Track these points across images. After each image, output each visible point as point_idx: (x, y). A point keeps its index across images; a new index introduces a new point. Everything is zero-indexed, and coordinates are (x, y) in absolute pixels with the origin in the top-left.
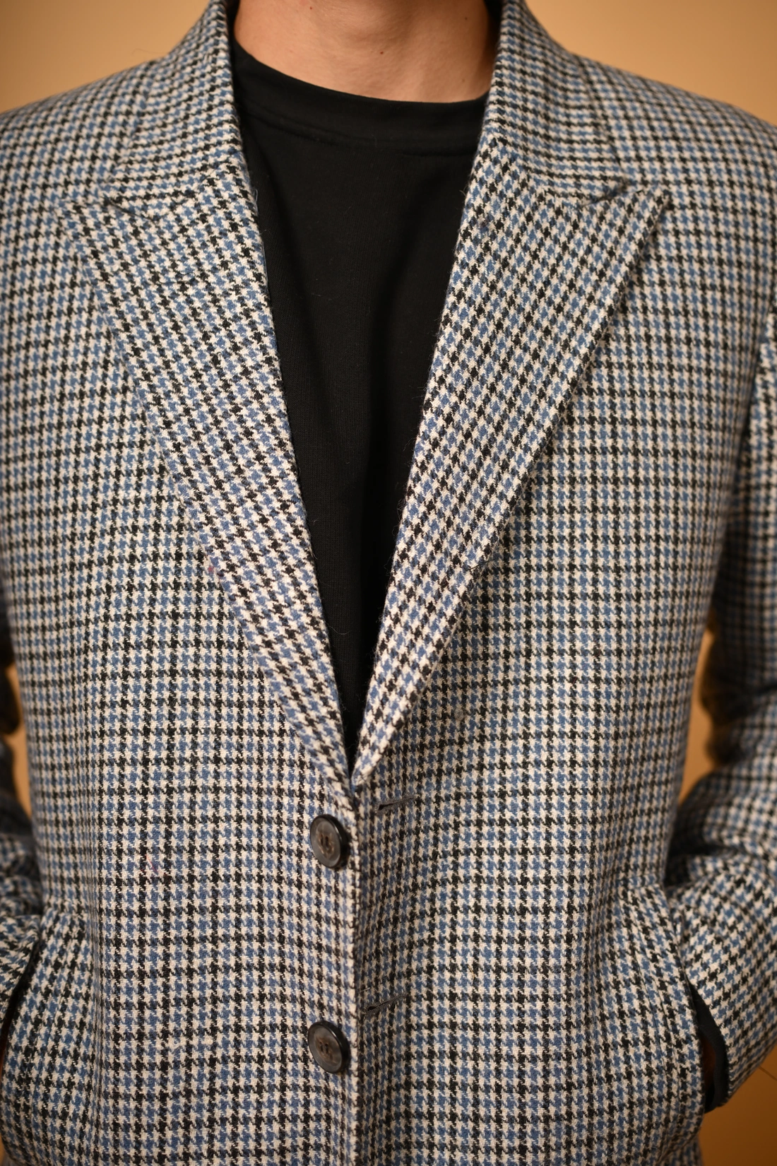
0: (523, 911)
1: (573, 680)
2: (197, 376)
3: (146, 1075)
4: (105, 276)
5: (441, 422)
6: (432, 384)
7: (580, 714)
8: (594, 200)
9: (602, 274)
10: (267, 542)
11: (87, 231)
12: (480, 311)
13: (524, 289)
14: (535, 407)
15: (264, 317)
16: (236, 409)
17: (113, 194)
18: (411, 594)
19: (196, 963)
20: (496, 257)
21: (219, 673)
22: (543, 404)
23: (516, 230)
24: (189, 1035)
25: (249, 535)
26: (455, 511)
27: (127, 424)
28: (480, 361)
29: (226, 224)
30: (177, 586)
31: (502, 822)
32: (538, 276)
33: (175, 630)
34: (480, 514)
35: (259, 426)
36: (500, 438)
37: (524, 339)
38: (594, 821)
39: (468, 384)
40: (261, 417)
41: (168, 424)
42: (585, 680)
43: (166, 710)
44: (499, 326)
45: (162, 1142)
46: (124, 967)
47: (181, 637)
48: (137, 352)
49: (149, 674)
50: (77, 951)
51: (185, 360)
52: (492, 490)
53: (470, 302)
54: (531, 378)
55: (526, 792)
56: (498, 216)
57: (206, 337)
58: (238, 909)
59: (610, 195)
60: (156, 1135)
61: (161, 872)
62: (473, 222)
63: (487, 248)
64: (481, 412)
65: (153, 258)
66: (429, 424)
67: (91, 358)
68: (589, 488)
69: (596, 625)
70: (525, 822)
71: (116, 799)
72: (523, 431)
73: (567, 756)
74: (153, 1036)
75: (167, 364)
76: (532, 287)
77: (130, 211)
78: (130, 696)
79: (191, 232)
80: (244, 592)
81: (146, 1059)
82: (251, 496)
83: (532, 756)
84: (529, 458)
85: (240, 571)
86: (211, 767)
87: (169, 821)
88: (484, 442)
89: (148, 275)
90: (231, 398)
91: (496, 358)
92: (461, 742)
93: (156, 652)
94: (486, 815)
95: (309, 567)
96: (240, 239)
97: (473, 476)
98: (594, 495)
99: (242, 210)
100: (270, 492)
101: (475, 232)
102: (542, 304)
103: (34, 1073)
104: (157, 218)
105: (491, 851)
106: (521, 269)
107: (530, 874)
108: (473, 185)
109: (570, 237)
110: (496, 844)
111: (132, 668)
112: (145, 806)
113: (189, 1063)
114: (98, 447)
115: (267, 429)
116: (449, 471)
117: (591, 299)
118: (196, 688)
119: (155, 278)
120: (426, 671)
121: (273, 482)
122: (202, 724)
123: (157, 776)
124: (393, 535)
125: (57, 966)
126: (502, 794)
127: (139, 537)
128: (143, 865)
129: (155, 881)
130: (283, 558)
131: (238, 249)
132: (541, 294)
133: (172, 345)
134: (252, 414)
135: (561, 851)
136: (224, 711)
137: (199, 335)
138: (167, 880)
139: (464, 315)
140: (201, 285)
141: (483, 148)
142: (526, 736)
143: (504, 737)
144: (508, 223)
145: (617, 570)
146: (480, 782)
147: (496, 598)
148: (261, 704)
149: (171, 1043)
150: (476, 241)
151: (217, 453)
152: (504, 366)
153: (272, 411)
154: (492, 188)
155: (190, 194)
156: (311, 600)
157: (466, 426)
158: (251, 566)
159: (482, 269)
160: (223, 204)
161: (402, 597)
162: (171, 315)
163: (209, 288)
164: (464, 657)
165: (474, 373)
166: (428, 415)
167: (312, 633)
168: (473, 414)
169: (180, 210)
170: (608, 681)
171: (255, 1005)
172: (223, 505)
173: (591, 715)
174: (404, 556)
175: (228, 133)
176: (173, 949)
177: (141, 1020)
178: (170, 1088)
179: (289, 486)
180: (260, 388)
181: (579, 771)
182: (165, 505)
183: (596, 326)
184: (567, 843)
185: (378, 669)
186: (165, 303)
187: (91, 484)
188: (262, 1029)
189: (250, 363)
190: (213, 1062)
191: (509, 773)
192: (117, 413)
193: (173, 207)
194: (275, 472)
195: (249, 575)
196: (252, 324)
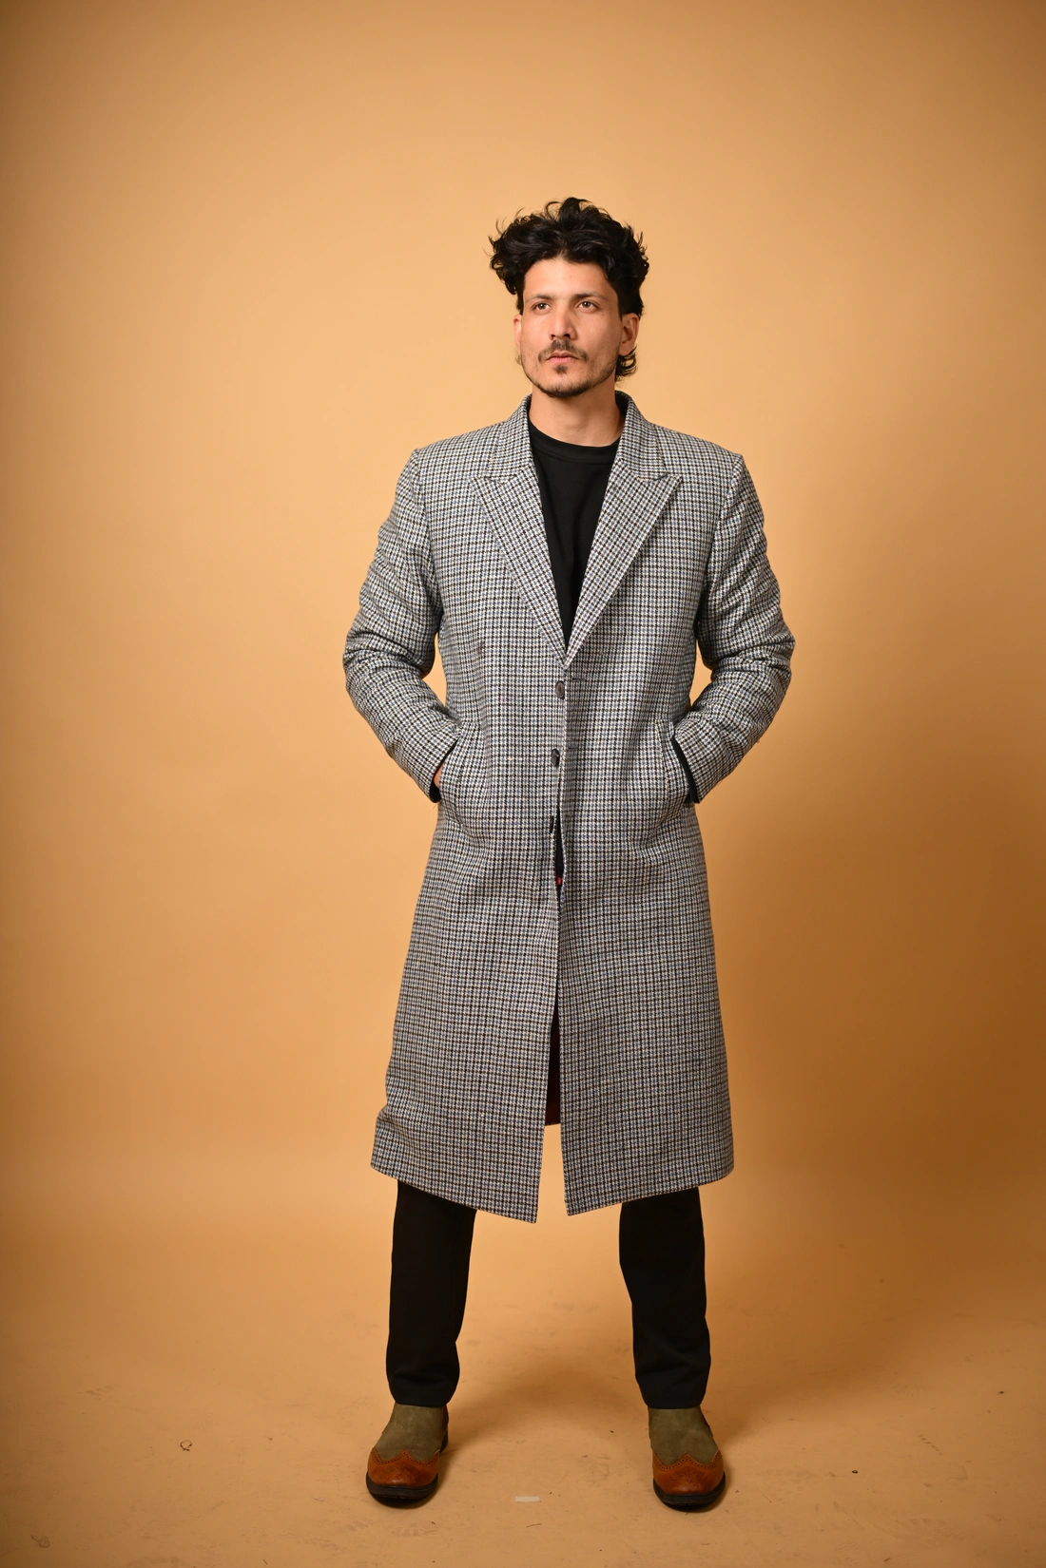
1: (639, 644)
2: (518, 537)
3: (501, 768)
4: (486, 503)
5: (597, 554)
6: (594, 542)
7: (641, 655)
8: (654, 480)
9: (656, 505)
10: (542, 593)
11: (479, 487)
12: (612, 517)
13: (628, 510)
14: (630, 550)
15: (541, 518)
16: (532, 549)
17: (488, 475)
18: (585, 609)
19: (517, 733)
20: (618, 499)
21: (525, 637)
22: (633, 549)
23: (626, 490)
24: (515, 756)
25: (536, 590)
26: (601, 583)
27: (492, 554)
28: (611, 534)
29: (528, 486)
30: (510, 608)
31: (613, 691)
32: (633, 505)
33: (509, 622)
34: (609, 584)
35: (539, 554)
36: (617, 560)
37: (627, 527)
38: (643, 692)
39: (607, 542)
40: (540, 551)
41: (508, 553)
42: (643, 644)
43: (506, 649)
44: (618, 522)
45: (506, 791)
46: (494, 733)
47: (511, 625)
48: (497, 529)
49: (501, 637)
50: (479, 734)
51: (513, 532)
52: (614, 577)
53: (609, 514)
54: (629, 540)
55: (621, 681)
56: (620, 485)
57: (521, 524)
58: (530, 716)
59: (660, 478)
60: (504, 788)
61: (505, 702)
62: (611, 487)
63: (615, 496)
64: (611, 551)
65: (502, 497)
66: (593, 555)
67: (480, 530)
68: (647, 579)
70: (620, 691)
71: (490, 679)
72: (626, 557)
73: (636, 669)
74: (503, 756)
75: (508, 533)
76: (631, 509)
77: (494, 481)
78: (494, 644)
79: (516, 489)
80: (534, 609)
81: (501, 763)
82: (537, 577)
83: (624, 669)
84: (627, 567)
85: (533, 602)
86: (520, 668)
87: (508, 685)
88: (612, 561)
89: (501, 503)
90: (530, 545)
91: (617, 533)
92: (601, 663)
93: (503, 630)
94: (607, 689)
95: (556, 601)
96: (533, 491)
97: (608, 572)
98: (649, 581)
99: (533, 481)
100: (543, 576)
101: (611, 490)
102: (634, 515)
103: (464, 774)
104: (504, 484)
105: (608, 701)
106: (627, 503)
107: (622, 708)
108: (612, 474)
109: (645, 492)
110: (610, 698)
111: (495, 635)
112: (500, 680)
113: (515, 766)
114: (482, 561)
115: (542, 555)
116: (599, 570)
117: (651, 514)
118: (517, 642)
119: (503, 504)
120: (589, 633)
121: (544, 573)
122: (518, 654)
123: (504, 671)
124: (580, 590)
125: (472, 739)
126: (613, 682)
127: (497, 591)
128: (499, 699)
129: (503, 705)
130: (547, 597)
131: (532, 495)
132: (634, 512)
133: (509, 526)
134: (537, 550)
135: (631, 700)
136: (526, 650)
137: (518, 523)
138: (508, 705)
140: (519, 507)
141: (616, 461)
142: (622, 662)
143: (615, 663)
144: (623, 487)
146: (606, 677)
147: (615, 615)
148: (539, 647)
149: (509, 758)
150: (612, 494)
151: (525, 563)
152: (620, 536)
153: (544, 549)
154: (618, 476)
155: (515, 475)
156: (556, 611)
157: (605, 555)
158: (537, 600)
159: (613, 503)
160: (527, 479)
161: (582, 610)
162: (509, 517)
163: (522, 508)
164: (604, 634)
165: (609, 538)
166: (593, 552)
167: (557, 622)
168: (608, 552)
169: (512, 481)
170: (651, 645)
171: (535, 748)
172: (527, 580)
173: (645, 656)
174: (583, 597)
175: (528, 454)
176: (510, 727)
177: (499, 750)
178: (509, 773)
179: (549, 574)
180: (540, 541)
181: (639, 674)
182: (506, 581)
183: (653, 523)
184: (634, 698)
185: (573, 633)
186: (507, 512)
187: (479, 573)
188: (537, 756)
189: (536, 533)
190: (522, 766)
191: (616, 675)
192: (489, 549)
193: (509, 480)
194: (545, 570)
195: (536, 603)
196: (537, 520)
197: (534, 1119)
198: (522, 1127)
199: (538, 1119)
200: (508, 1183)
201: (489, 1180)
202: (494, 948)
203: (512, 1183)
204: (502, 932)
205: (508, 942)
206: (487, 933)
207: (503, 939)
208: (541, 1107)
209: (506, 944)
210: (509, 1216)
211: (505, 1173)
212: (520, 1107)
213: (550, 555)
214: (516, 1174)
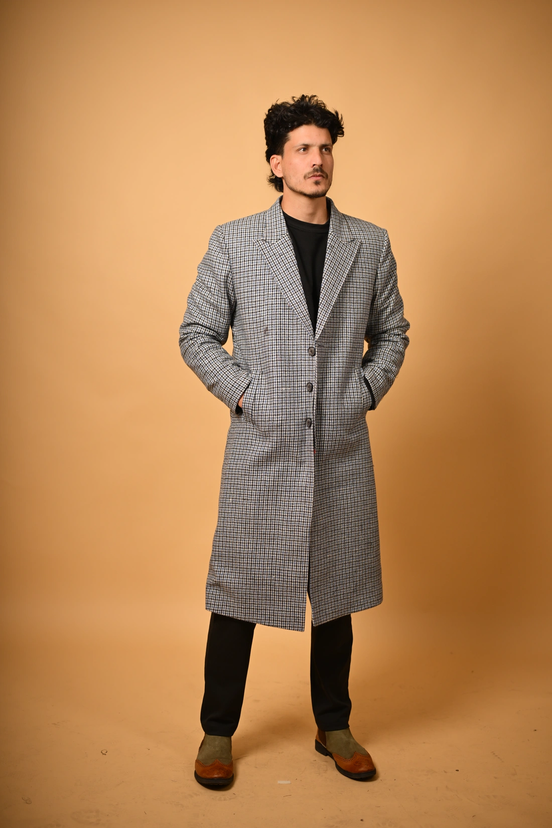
0: (339, 367)
1: (347, 328)
2: (284, 272)
3: (279, 394)
4: (265, 254)
5: (326, 281)
6: (324, 274)
7: (348, 333)
8: (349, 242)
9: (351, 255)
10: (299, 301)
11: (260, 245)
13: (338, 258)
14: (341, 278)
15: (295, 261)
16: (292, 278)
17: (265, 239)
18: (323, 309)
19: (287, 375)
21: (290, 325)
22: (343, 278)
23: (336, 247)
24: (286, 387)
25: (296, 299)
26: (329, 295)
27: (270, 280)
28: (332, 270)
29: (287, 245)
30: (281, 309)
32: (341, 255)
33: (280, 317)
34: (333, 296)
35: (296, 281)
36: (336, 283)
37: (339, 266)
39: (330, 274)
41: (279, 280)
42: (349, 328)
43: (280, 331)
44: (335, 264)
46: (274, 376)
47: (281, 318)
48: (272, 267)
49: (276, 324)
50: (262, 377)
51: (281, 269)
52: (335, 292)
53: (330, 260)
54: (340, 273)
55: (339, 347)
56: (333, 245)
57: (285, 265)
58: (293, 366)
59: (352, 241)
60: (281, 405)
61: (280, 359)
62: (329, 246)
63: (332, 251)
65: (273, 251)
66: (324, 281)
67: (262, 268)
68: (349, 293)
69: (350, 318)
70: (339, 352)
71: (271, 347)
72: (340, 283)
73: (346, 341)
75: (278, 270)
76: (340, 257)
77: (268, 242)
78: (273, 328)
79: (281, 246)
80: (296, 309)
81: (279, 391)
82: (296, 293)
83: (340, 341)
84: (341, 287)
86: (288, 341)
87: (281, 350)
88: (333, 284)
90: (290, 276)
91: (334, 270)
92: (330, 337)
93: (277, 321)
94: (333, 351)
95: (306, 305)
96: (290, 248)
97: (331, 290)
98: (350, 295)
99: (290, 242)
100: (299, 292)
103: (256, 398)
104: (274, 243)
105: (334, 357)
106: (338, 254)
107: (340, 361)
108: (329, 239)
109: (346, 249)
111: (273, 323)
112: (277, 348)
113: (286, 392)
114: (264, 285)
115: (298, 281)
117: (349, 260)
118: (285, 327)
119: (274, 254)
120: (326, 322)
121: (299, 290)
122: (286, 333)
123: (279, 342)
124: (319, 300)
125: (258, 379)
126: (335, 347)
127: (273, 300)
128: (277, 358)
129: (279, 360)
130: (302, 303)
132: (341, 259)
133: (278, 266)
134: (295, 279)
135: (345, 357)
136: (290, 331)
137: (284, 265)
138: (281, 360)
139: (329, 262)
140: (284, 256)
141: (330, 233)
142: (339, 337)
143: (336, 337)
145: (354, 308)
146: (332, 345)
147: (335, 312)
148: (298, 329)
149: (283, 389)
150: (330, 249)
151: (289, 285)
152: (336, 271)
153: (298, 278)
154: (332, 240)
155: (279, 239)
156: (307, 310)
157: (330, 281)
158: (297, 305)
159: (332, 254)
160: (286, 241)
161: (321, 310)
162: (278, 261)
164: (331, 322)
165: (331, 272)
166: (324, 279)
167: (308, 316)
168: (331, 279)
169: (278, 242)
170: (352, 328)
171: (296, 383)
172: (291, 294)
173: (350, 334)
174: (321, 303)
175: (285, 228)
176: (283, 372)
177: (278, 385)
178: (283, 396)
179: (302, 291)
180: (296, 274)
182: (278, 295)
183: (351, 265)
184: (345, 355)
185: (318, 322)
186: (277, 259)
187: (263, 291)
188: (298, 387)
189: (294, 270)
190: (290, 392)
191: (336, 344)
192: (268, 278)
193: (277, 242)
197: (302, 577)
198: (296, 582)
199: (304, 577)
200: (288, 612)
201: (278, 611)
202: (277, 488)
203: (290, 612)
204: (281, 480)
205: (285, 485)
206: (274, 481)
207: (282, 484)
208: (306, 571)
209: (284, 486)
210: (290, 629)
211: (287, 606)
212: (294, 571)
213: (302, 281)
214: (293, 607)
